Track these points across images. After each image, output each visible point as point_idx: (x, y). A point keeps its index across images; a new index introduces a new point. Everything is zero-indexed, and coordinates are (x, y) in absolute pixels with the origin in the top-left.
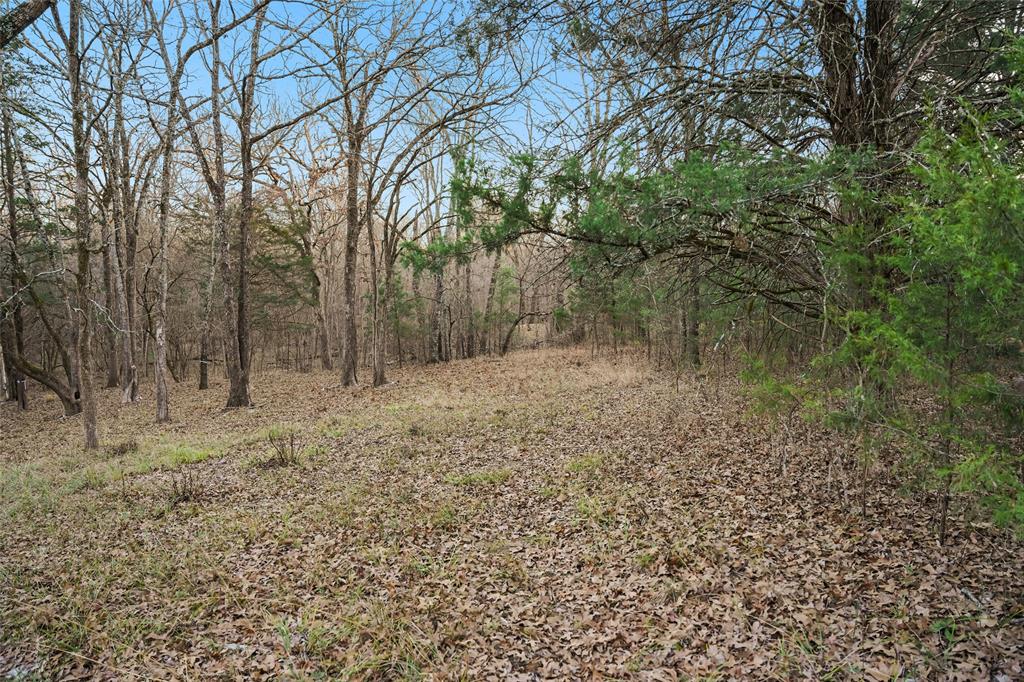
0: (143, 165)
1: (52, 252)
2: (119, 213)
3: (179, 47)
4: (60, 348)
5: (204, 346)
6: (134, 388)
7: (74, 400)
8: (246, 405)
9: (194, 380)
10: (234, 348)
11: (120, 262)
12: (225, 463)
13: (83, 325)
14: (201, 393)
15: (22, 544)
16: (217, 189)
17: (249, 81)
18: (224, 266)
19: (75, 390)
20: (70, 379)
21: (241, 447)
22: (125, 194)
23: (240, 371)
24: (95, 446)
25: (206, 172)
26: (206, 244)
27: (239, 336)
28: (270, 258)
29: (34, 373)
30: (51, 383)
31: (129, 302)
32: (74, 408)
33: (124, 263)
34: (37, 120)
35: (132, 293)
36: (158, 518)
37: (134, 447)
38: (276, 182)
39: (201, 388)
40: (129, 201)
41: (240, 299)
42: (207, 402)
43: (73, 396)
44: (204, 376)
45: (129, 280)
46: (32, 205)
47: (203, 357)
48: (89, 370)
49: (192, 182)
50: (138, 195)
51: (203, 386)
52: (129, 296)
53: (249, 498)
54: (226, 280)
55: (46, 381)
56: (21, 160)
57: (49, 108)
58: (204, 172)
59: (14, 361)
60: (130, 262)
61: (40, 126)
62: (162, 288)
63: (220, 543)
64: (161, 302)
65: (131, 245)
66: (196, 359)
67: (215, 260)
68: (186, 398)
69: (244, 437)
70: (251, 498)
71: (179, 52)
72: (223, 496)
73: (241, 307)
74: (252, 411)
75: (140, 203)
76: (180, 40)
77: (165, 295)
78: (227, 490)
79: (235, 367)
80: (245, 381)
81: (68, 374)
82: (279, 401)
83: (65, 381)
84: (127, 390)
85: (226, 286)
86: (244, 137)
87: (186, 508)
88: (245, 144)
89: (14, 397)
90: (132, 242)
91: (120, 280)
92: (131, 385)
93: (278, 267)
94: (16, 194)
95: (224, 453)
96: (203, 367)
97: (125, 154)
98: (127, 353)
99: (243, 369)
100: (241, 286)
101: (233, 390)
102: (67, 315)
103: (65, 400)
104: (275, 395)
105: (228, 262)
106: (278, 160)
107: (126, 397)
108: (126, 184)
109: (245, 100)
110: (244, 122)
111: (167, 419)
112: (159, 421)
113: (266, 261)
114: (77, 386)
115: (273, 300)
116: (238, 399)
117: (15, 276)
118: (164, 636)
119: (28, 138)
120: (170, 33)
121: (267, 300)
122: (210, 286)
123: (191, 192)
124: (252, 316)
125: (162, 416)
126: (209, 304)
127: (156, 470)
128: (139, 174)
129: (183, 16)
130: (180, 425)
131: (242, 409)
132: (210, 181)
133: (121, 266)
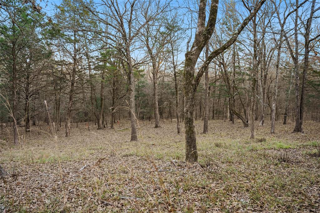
0: (270, 53)
1: (243, 80)
2: (262, 68)
3: (284, 14)
4: (244, 108)
5: (286, 110)
6: (263, 121)
7: (246, 123)
8: (301, 132)
9: (281, 121)
10: (298, 112)
11: (262, 83)
12: (296, 151)
13: (253, 102)
14: (284, 126)
15: (237, 163)
16: (295, 59)
17: (309, 21)
18: (297, 85)
19: (247, 120)
20: (246, 117)
21: (301, 147)
22: (264, 63)
23: (300, 121)
24: (253, 138)
25: (292, 54)
26: (289, 77)
27: (300, 108)
28: (312, 82)
29: (237, 114)
30: (241, 117)
31: (264, 95)
32: (246, 125)
33: (263, 83)
34: (242, 44)
35: (265, 93)
36: (276, 165)
37: (265, 140)
38: (316, 54)
39: (284, 124)
40: (265, 65)
41: (302, 96)
42: (286, 129)
43: (246, 122)
44: (285, 120)
45: (264, 89)
46: (239, 67)
47: (285, 114)
48: (254, 115)
49: (284, 57)
50: (268, 63)
51: (285, 123)
52: (264, 94)
53: (307, 166)
54: (297, 89)
55: (239, 117)
56: (238, 55)
57: (244, 40)
58: (291, 54)
59: (232, 110)
60: (265, 83)
61: (242, 45)
62: (276, 91)
63: (299, 180)
64: (275, 96)
65: (265, 78)
66: (282, 114)
67: (292, 82)
68: (279, 127)
69: (302, 143)
70: (308, 166)
71: (284, 16)
72: (297, 163)
73: (302, 99)
74: (303, 134)
75: (269, 65)
76: (285, 12)
77: (276, 94)
78: (298, 161)
79: (298, 118)
80: (301, 124)
81: (245, 115)
82: (313, 132)
83: (244, 117)
84: (261, 122)
85: (297, 91)
86: (306, 40)
87: (285, 164)
88: (307, 43)
89: (231, 120)
90: (265, 77)
91: (261, 88)
92: (262, 121)
93: (316, 85)
94: (236, 65)
95: (295, 148)
96: (285, 117)
97: (265, 51)
98: (262, 111)
99: (301, 119)
100: (302, 91)
101: (296, 126)
102: (246, 98)
103: (244, 123)
104: (312, 130)
105: (298, 83)
106: (317, 47)
107: (260, 124)
108: (265, 59)
109: (308, 28)
110: (306, 35)
111: (274, 133)
112: (271, 133)
113: (311, 83)
114: (248, 119)
115: (313, 96)
116: (298, 129)
117: (234, 87)
118: (284, 207)
119: (239, 49)
120: (281, 10)
121: (310, 96)
122: (290, 91)
123: (284, 60)
124: (305, 101)
125: (272, 131)
126: (289, 97)
127: (272, 149)
128: (269, 56)
129: (286, 4)
130: (278, 135)
131: (299, 133)
132: (293, 57)
133: (262, 84)
